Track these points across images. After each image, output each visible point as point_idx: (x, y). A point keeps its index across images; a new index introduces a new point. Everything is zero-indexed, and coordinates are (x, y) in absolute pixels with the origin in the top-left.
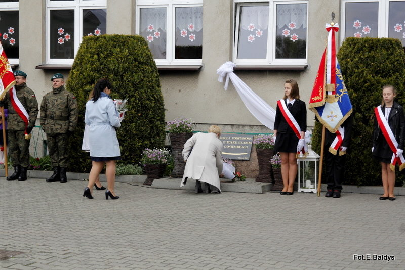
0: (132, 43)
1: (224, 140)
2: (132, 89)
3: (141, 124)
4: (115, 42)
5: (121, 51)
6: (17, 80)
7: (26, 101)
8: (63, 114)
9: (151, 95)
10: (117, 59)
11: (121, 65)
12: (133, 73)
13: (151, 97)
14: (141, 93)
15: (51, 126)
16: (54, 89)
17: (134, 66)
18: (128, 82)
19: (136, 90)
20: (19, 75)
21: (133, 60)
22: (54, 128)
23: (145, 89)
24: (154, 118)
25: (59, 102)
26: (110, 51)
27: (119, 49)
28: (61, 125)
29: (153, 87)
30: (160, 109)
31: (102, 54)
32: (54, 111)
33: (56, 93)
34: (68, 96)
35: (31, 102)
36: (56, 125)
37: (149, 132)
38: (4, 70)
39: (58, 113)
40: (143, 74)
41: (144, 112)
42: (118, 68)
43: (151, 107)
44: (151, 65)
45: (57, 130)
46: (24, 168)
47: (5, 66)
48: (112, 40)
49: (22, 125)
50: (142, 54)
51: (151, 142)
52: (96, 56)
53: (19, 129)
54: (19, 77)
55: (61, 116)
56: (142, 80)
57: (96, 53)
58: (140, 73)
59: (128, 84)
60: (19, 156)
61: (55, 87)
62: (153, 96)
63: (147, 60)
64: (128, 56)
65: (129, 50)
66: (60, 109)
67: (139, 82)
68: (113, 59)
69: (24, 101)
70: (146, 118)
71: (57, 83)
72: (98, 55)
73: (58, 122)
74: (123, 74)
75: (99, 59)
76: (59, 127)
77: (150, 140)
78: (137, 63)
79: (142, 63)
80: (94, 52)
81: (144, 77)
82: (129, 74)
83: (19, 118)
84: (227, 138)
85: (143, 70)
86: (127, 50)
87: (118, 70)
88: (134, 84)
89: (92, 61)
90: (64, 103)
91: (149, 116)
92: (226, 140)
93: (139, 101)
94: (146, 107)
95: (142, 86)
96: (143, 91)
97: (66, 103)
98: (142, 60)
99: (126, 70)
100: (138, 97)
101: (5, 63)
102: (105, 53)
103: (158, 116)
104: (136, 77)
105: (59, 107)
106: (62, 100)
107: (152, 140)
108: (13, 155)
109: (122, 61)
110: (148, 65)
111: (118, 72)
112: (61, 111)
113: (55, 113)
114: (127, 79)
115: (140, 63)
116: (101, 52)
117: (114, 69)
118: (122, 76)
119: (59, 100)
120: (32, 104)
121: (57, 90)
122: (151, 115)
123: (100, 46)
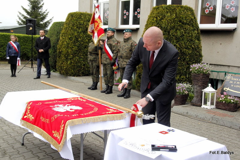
0: (180, 10)
1: (235, 81)
2: (175, 41)
3: (179, 65)
4: (168, 9)
5: (170, 16)
6: (108, 33)
7: (111, 46)
8: (128, 55)
9: (189, 46)
10: (167, 21)
11: (169, 24)
12: (177, 30)
13: (189, 47)
14: (182, 44)
15: (121, 62)
16: (124, 39)
17: (179, 25)
18: (173, 36)
19: (178, 42)
20: (109, 30)
21: (178, 21)
22: (122, 64)
23: (185, 41)
24: (190, 61)
25: (126, 47)
26: (164, 15)
27: (169, 14)
28: (127, 62)
29: (192, 40)
30: (196, 55)
31: (158, 18)
32: (122, 53)
33: (125, 42)
34: (132, 43)
35: (114, 47)
36: (124, 62)
37: (185, 70)
38: (99, 27)
39: (125, 54)
40: (184, 31)
41: (182, 57)
42: (167, 26)
43: (189, 54)
44: (193, 26)
45: (124, 65)
46: (110, 87)
47: (99, 25)
48: (166, 8)
49: (108, 60)
50: (186, 18)
51: (186, 77)
52: (155, 19)
53: (106, 63)
54: (109, 31)
55: (127, 56)
56: (183, 35)
57: (156, 17)
58: (182, 30)
59: (173, 37)
60: (108, 79)
61: (125, 38)
62: (191, 46)
63: (190, 22)
64: (175, 18)
65: (176, 15)
66: (126, 52)
67: (181, 37)
68: (165, 20)
69: (110, 46)
70: (184, 60)
71: (126, 35)
72: (157, 18)
73: (125, 60)
74: (170, 30)
75: (156, 21)
76: (125, 63)
77: (186, 75)
78: (181, 23)
79: (186, 24)
80: (154, 16)
81: (185, 33)
82: (174, 30)
83: (107, 56)
84: (237, 80)
85: (185, 28)
86: (175, 15)
87: (167, 28)
88: (177, 38)
89: (153, 22)
90: (129, 48)
91: (186, 59)
92: (237, 81)
93: (179, 49)
94: (184, 53)
95: (183, 39)
96: (183, 42)
97: (130, 48)
98: (185, 21)
99: (172, 28)
100: (179, 46)
101: (99, 23)
102: (161, 16)
103: (194, 60)
104: (179, 33)
105: (126, 50)
106: (128, 46)
107: (187, 76)
108: (105, 78)
109: (170, 22)
110: (190, 25)
111: (167, 29)
112: (127, 53)
113: (123, 54)
114: (172, 34)
115: (183, 23)
116: (158, 16)
117: (165, 27)
118: (169, 32)
119: (126, 46)
120: (114, 48)
121: (126, 40)
122: (188, 59)
123: (159, 12)
